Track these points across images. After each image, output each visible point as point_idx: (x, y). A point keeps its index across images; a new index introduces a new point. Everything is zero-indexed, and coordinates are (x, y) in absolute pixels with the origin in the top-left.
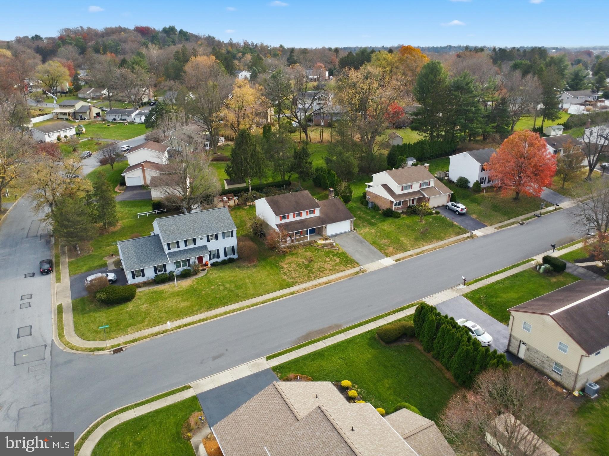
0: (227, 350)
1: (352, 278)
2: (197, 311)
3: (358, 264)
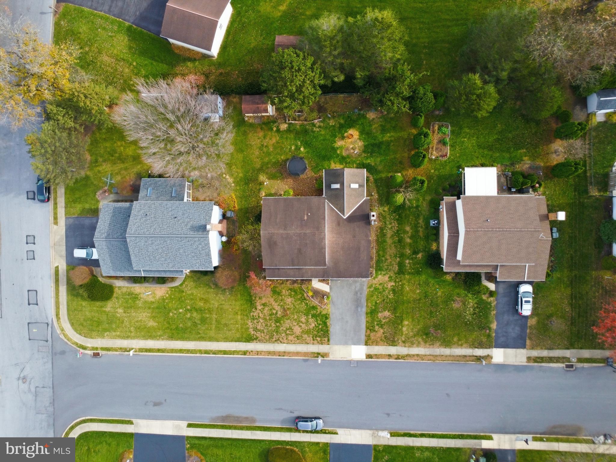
0: (165, 400)
1: (307, 360)
2: (160, 336)
3: (328, 340)
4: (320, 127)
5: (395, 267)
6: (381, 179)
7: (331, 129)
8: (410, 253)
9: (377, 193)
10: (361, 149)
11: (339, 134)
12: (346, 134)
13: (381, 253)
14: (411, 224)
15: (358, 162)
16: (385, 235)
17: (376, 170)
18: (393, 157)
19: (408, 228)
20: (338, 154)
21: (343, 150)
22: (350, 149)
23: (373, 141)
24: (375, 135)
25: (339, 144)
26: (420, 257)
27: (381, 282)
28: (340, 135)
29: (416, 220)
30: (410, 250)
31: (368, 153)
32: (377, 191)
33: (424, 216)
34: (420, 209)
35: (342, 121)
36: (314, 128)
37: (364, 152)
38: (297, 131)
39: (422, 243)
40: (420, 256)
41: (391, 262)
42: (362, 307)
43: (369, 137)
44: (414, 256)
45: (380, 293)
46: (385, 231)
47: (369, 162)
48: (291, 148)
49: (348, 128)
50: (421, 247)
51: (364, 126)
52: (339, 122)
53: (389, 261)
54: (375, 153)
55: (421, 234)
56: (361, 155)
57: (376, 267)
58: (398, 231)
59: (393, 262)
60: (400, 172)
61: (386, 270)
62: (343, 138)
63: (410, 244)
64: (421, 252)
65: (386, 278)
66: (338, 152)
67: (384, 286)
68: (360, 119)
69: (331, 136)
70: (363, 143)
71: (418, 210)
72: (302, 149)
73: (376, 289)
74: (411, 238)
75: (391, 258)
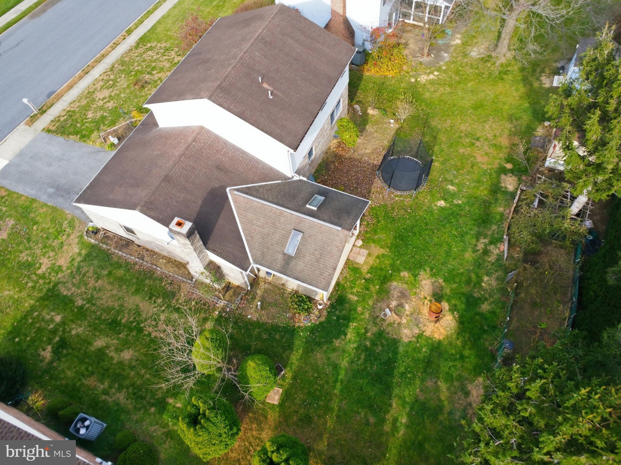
1: (49, 96)
3: (49, 131)
4: (486, 252)
5: (69, 290)
6: (290, 347)
7: (473, 276)
8: (70, 332)
9: (258, 322)
10: (390, 329)
11: (452, 289)
12: (445, 305)
13: (121, 272)
14: (132, 368)
15: (359, 309)
16: (150, 298)
17: (319, 344)
18: (335, 404)
19: (127, 355)
20: (399, 271)
21: (405, 286)
22: (403, 301)
23: (402, 369)
24: (418, 382)
25: (424, 282)
26: (42, 353)
27: (65, 247)
28: (447, 291)
29: (133, 385)
30: (78, 335)
31: (374, 344)
32: (264, 324)
33: (128, 412)
34: (153, 409)
35: (485, 307)
36: (486, 241)
37: (380, 334)
38: (490, 203)
39: (69, 373)
40: (47, 353)
41: (86, 284)
42: (50, 196)
43: (415, 360)
44: (57, 339)
45: (47, 238)
46: (159, 301)
47: (349, 336)
48: (452, 184)
49: (461, 316)
50: (63, 366)
51: (455, 360)
52: (486, 299)
53: (92, 283)
54: (365, 361)
55: (91, 382)
56: (375, 324)
57: (100, 249)
58: (141, 330)
59: (83, 289)
60: (282, 404)
61: (79, 268)
62: (438, 297)
63: (89, 343)
64: (51, 362)
65: (63, 262)
66: (405, 274)
67: (53, 250)
68: (478, 356)
69: (451, 271)
70: (406, 340)
71: (153, 405)
72: (442, 203)
73: (60, 232)
74: (101, 353)
75: (95, 288)
